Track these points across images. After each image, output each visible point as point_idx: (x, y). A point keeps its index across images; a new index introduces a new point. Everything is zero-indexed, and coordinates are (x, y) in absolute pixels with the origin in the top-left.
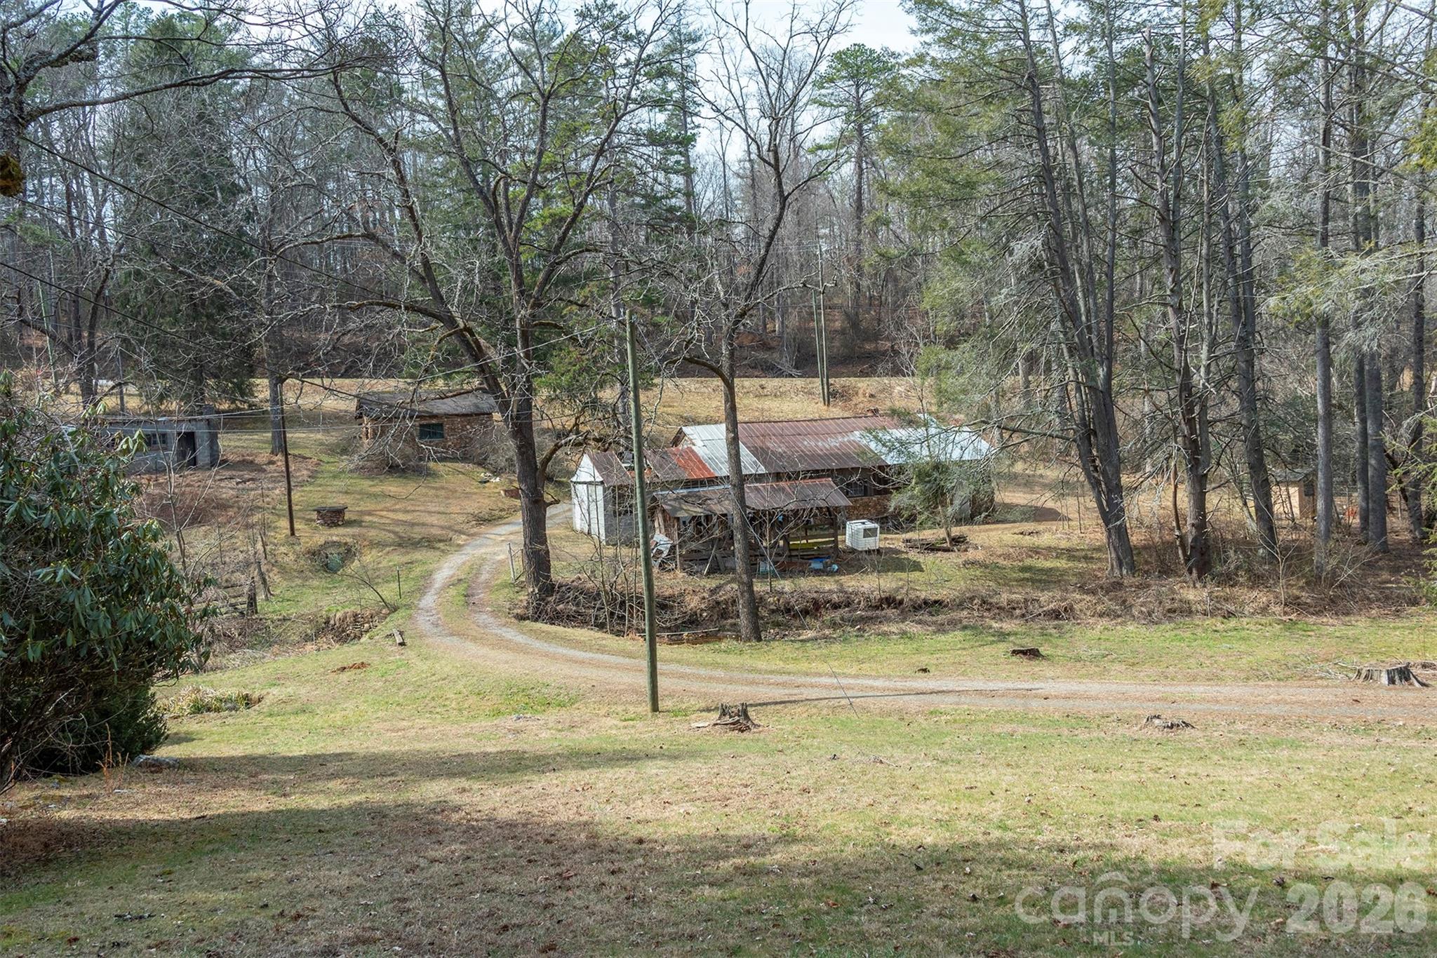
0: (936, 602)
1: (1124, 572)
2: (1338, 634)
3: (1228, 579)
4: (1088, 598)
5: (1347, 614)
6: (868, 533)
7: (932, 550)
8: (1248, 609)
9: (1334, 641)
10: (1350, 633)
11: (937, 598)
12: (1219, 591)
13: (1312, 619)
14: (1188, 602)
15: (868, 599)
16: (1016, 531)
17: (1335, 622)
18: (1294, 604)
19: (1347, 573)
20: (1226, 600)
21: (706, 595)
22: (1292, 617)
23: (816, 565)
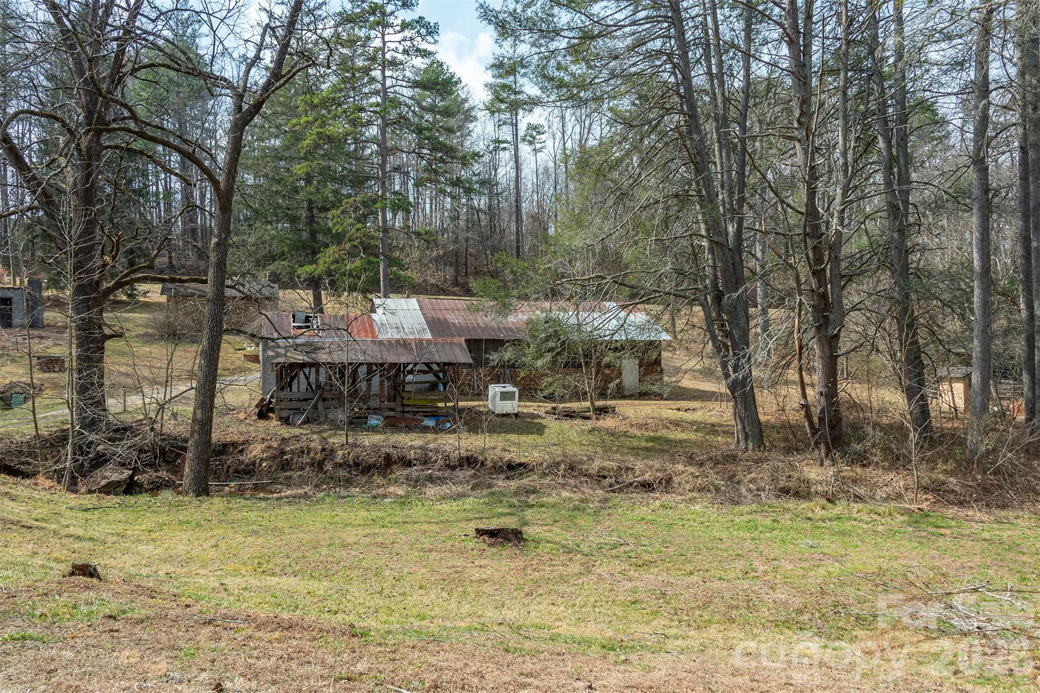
0: (520, 465)
1: (750, 446)
2: (986, 535)
3: (862, 460)
4: (691, 469)
5: (1004, 507)
6: (505, 396)
7: (571, 417)
8: (880, 494)
9: (978, 546)
10: (1006, 534)
11: (523, 460)
12: (847, 471)
13: (952, 511)
14: (808, 482)
15: (447, 458)
16: (674, 407)
17: (985, 517)
18: (937, 490)
19: (1006, 457)
20: (855, 481)
21: (275, 444)
22: (924, 506)
23: (430, 423)
